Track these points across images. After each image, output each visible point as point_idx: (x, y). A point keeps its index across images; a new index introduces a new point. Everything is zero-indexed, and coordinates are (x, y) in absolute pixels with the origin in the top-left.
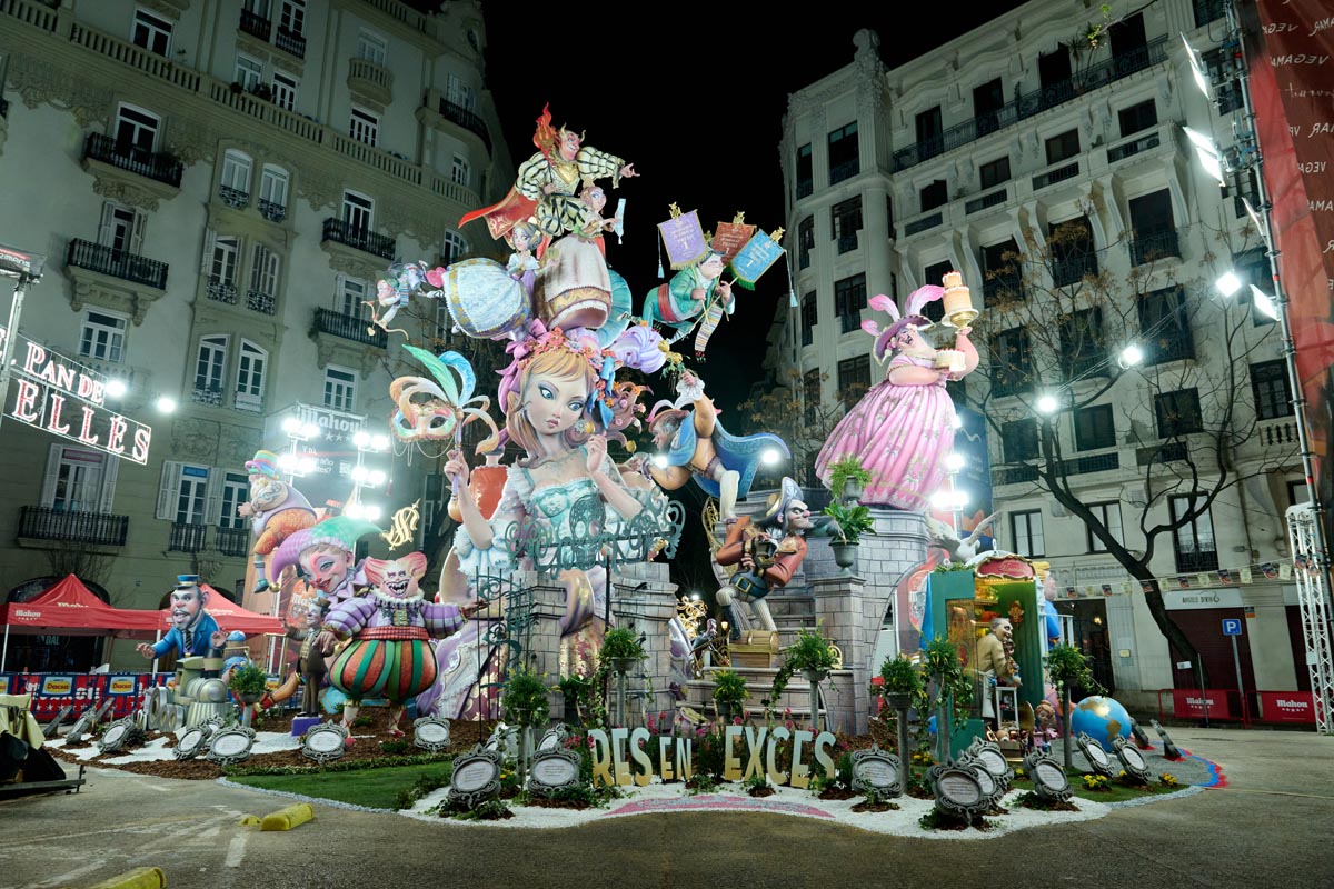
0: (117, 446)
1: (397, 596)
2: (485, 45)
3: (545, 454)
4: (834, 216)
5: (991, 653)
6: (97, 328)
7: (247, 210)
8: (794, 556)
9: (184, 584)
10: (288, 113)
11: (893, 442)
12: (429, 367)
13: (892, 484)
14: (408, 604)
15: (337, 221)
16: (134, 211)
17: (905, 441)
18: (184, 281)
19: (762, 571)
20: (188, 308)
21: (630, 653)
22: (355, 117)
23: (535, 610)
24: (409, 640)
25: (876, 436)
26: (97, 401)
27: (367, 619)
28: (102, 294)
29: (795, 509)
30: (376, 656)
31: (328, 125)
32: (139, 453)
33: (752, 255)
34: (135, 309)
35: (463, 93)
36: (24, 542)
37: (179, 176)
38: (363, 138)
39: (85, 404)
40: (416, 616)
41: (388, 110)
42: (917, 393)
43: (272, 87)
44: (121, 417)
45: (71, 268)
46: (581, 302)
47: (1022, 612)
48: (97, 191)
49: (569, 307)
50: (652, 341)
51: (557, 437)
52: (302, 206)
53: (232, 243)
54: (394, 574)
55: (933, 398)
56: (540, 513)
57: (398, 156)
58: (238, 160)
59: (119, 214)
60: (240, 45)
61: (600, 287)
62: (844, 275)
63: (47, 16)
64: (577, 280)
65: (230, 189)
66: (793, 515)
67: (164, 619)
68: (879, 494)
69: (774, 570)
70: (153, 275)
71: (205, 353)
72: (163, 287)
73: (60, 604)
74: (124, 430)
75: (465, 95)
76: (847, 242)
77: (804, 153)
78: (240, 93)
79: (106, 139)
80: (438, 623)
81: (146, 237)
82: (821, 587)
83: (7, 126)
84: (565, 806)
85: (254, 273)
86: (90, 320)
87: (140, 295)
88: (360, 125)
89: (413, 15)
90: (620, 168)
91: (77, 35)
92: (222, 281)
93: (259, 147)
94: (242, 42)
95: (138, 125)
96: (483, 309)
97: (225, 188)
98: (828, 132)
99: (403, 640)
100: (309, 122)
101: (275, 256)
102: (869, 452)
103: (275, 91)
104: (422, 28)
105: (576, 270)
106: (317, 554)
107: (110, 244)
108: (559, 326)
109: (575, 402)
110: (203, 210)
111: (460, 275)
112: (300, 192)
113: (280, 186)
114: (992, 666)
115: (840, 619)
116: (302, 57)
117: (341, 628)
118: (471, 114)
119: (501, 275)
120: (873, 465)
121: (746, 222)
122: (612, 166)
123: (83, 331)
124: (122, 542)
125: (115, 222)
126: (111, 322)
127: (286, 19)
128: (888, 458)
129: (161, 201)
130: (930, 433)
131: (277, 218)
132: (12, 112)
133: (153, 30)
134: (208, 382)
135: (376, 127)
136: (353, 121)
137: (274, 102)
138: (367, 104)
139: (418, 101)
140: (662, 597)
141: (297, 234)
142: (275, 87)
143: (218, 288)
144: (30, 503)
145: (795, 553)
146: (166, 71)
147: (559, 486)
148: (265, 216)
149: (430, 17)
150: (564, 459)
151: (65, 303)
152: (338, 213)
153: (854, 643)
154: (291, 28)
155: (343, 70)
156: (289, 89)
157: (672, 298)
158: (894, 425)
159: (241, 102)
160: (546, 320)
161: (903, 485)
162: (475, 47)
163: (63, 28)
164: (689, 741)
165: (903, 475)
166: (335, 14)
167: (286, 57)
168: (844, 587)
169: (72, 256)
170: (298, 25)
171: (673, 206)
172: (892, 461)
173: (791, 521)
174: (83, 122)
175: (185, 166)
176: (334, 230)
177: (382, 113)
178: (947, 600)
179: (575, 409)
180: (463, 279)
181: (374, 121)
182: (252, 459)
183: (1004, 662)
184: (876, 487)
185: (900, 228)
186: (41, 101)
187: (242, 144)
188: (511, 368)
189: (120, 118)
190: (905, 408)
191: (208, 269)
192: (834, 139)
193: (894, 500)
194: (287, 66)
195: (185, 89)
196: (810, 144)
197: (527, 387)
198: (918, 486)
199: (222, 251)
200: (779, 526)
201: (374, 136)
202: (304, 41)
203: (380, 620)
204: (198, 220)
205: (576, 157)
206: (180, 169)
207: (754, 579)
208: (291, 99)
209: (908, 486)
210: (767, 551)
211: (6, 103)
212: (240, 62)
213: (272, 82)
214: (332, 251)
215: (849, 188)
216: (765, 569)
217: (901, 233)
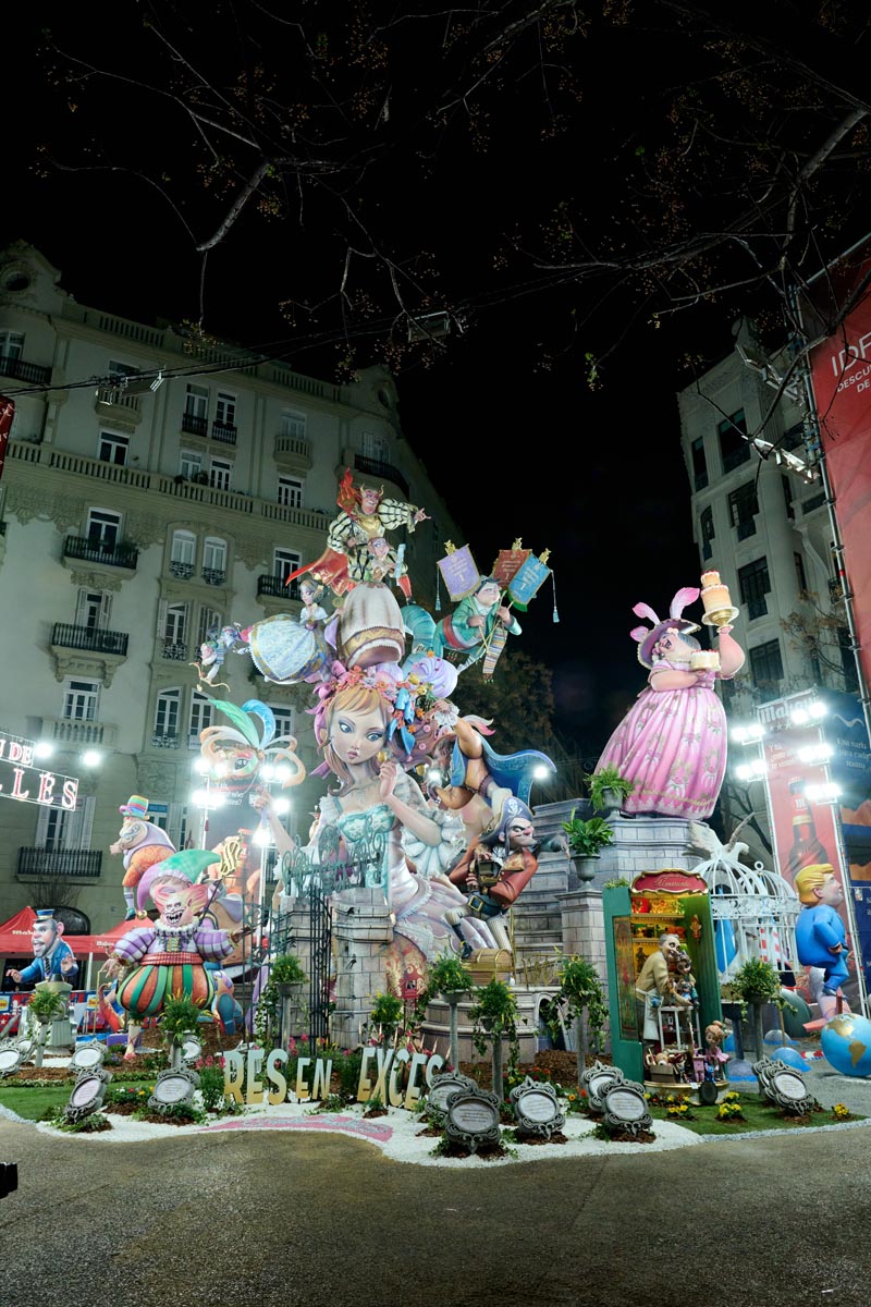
0: (47, 797)
1: (172, 925)
2: (397, 400)
3: (353, 782)
4: (730, 504)
5: (652, 972)
6: (77, 693)
7: (192, 580)
8: (521, 874)
9: (41, 918)
10: (225, 493)
11: (652, 748)
12: (232, 717)
13: (656, 792)
14: (180, 932)
15: (270, 577)
16: (101, 592)
17: (665, 748)
18: (142, 646)
19: (486, 891)
20: (147, 668)
21: (291, 978)
22: (281, 485)
23: (290, 935)
24: (179, 964)
25: (635, 744)
26: (26, 763)
27: (148, 947)
28: (80, 665)
29: (515, 827)
30: (150, 980)
31: (258, 497)
32: (68, 801)
33: (525, 579)
34: (105, 673)
35: (377, 446)
36: (22, 878)
37: (136, 558)
38: (289, 502)
39: (15, 766)
40: (188, 943)
41: (311, 474)
42: (675, 698)
43: (210, 474)
44: (49, 773)
45: (54, 647)
46: (370, 642)
47: (700, 927)
48: (74, 582)
49: (360, 647)
50: (437, 670)
51: (364, 766)
52: (240, 567)
53: (181, 609)
54: (170, 906)
55: (693, 701)
56: (344, 838)
57: (320, 512)
58: (184, 538)
59: (91, 598)
60: (183, 444)
61: (387, 626)
62: (745, 561)
63: (34, 451)
64: (365, 623)
65: (178, 563)
66: (513, 833)
67: (95, 943)
68: (645, 803)
69: (501, 888)
70: (116, 645)
71: (162, 704)
72: (125, 653)
73: (14, 932)
74: (53, 783)
75: (379, 448)
76: (746, 529)
77: (697, 447)
78: (181, 483)
79: (80, 539)
80: (208, 948)
81: (113, 614)
82: (564, 902)
83: (6, 542)
84: (168, 1122)
85: (200, 632)
86: (72, 688)
87: (107, 663)
88: (287, 490)
89: (328, 388)
90: (413, 514)
91: (55, 462)
92: (175, 642)
93: (199, 524)
94: (184, 441)
95: (105, 524)
96: (280, 659)
97: (174, 563)
98: (718, 422)
99: (175, 965)
100: (242, 496)
101: (218, 614)
102: (630, 760)
103: (213, 476)
104: (337, 399)
105: (364, 614)
106: (161, 885)
107: (85, 625)
108: (355, 664)
109: (373, 734)
110: (156, 584)
111: (259, 632)
112: (237, 557)
113: (219, 554)
114: (654, 985)
115: (582, 934)
116: (234, 443)
117: (123, 956)
118: (387, 465)
119: (296, 628)
120: (635, 773)
121: (523, 547)
122: (405, 513)
123: (65, 698)
124: (98, 874)
125: (88, 604)
126: (88, 687)
127: (220, 415)
128: (650, 764)
129: (123, 582)
130: (691, 737)
131: (218, 582)
132: (9, 531)
133: (114, 445)
134: (166, 729)
135: (300, 490)
136: (280, 489)
137: (212, 485)
138: (292, 472)
139: (336, 459)
140: (373, 920)
141: (235, 593)
142: (213, 472)
143: (170, 648)
144: (28, 845)
145: (522, 870)
146: (124, 477)
147: (359, 812)
148: (208, 582)
149: (344, 388)
150: (368, 786)
151: (50, 676)
152: (270, 570)
153: (593, 959)
154: (225, 421)
155: (270, 447)
156: (225, 471)
157: (454, 628)
158: (653, 730)
159: (184, 490)
160: (344, 661)
161: (668, 791)
162: (386, 406)
163: (45, 457)
164: (330, 1062)
165: (666, 781)
166: (261, 401)
167: (218, 445)
168: (583, 902)
169: (57, 637)
170: (230, 418)
171: (448, 544)
172: (653, 768)
173: (512, 839)
174: (61, 529)
175: (141, 550)
176: (266, 585)
177: (305, 477)
178: (614, 917)
179: (373, 739)
180: (263, 634)
181: (298, 485)
182: (126, 804)
183: (667, 980)
184: (640, 796)
185: (797, 505)
186: (31, 518)
187: (186, 524)
188: (319, 707)
189: (90, 520)
190: (662, 714)
191: (162, 634)
192: (724, 429)
193: (661, 807)
194: (222, 454)
195: (139, 488)
196: (701, 437)
197: (331, 722)
198: (684, 792)
199: (174, 616)
200: (502, 844)
201: (299, 498)
202: (235, 429)
203: (157, 947)
204: (154, 593)
205: (377, 510)
206: (137, 552)
207: (485, 898)
208: (227, 480)
209: (673, 792)
210: (492, 870)
211: (5, 524)
212: (183, 458)
213: (210, 469)
214: (265, 603)
215: (744, 473)
216: (489, 887)
217: (798, 511)
